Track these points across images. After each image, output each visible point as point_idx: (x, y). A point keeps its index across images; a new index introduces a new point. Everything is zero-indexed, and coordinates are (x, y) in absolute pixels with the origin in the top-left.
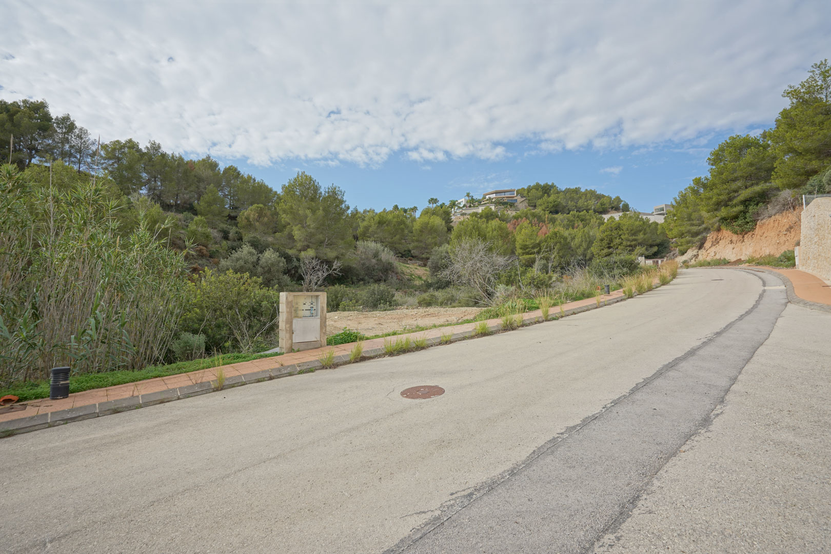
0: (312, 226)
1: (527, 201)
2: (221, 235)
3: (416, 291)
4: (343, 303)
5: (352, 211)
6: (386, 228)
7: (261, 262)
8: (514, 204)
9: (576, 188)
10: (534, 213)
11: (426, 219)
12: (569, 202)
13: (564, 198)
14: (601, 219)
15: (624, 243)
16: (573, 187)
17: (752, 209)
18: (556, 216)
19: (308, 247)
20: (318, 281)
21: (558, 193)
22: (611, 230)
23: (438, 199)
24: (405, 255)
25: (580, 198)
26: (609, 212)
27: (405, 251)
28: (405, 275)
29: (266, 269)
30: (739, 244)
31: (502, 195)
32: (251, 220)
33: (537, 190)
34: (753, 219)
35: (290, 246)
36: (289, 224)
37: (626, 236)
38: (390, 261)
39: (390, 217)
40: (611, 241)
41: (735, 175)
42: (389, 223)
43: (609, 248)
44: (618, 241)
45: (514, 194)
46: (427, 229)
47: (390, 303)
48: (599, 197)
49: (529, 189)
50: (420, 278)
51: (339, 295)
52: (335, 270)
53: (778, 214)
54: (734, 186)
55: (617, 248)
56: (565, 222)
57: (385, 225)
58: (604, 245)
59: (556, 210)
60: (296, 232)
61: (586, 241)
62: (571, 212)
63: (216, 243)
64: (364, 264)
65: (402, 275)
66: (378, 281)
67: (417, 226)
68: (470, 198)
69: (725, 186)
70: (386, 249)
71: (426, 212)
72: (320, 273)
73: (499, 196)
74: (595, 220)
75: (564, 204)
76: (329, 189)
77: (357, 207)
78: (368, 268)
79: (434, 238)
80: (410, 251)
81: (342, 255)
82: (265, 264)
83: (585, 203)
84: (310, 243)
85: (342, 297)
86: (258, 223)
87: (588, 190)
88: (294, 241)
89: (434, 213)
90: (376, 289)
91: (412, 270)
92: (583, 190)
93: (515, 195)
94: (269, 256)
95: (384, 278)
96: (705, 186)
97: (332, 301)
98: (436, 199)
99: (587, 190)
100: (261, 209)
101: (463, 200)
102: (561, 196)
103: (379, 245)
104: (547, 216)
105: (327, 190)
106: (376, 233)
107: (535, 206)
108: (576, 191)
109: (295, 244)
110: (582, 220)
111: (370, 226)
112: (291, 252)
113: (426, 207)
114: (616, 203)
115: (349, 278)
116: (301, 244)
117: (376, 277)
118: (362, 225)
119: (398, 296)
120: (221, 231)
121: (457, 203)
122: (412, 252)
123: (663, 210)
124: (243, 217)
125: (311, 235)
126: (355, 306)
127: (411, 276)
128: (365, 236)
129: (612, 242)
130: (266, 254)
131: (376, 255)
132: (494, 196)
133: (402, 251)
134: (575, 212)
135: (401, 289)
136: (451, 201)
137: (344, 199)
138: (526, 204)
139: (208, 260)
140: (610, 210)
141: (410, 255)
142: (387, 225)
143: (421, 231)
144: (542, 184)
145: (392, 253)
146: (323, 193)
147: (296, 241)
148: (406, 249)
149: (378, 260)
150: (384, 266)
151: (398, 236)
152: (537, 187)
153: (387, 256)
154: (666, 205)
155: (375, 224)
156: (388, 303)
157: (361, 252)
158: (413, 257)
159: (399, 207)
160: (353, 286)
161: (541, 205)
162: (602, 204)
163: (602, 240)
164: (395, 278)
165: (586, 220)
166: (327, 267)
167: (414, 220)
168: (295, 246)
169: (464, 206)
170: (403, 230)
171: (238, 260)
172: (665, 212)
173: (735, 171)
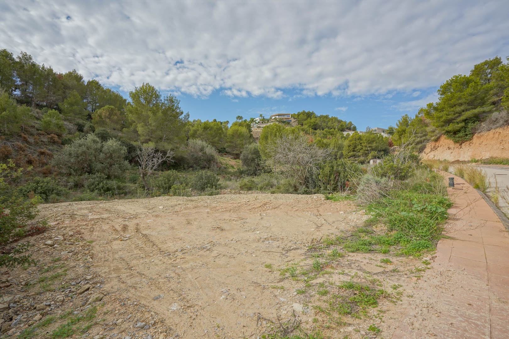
0: (153, 124)
1: (297, 121)
2: (76, 128)
3: (232, 176)
4: (174, 186)
5: (185, 115)
6: (209, 132)
7: (104, 149)
8: (290, 122)
10: (303, 128)
11: (236, 127)
12: (323, 123)
13: (320, 121)
14: (343, 134)
15: (364, 148)
16: (325, 114)
17: (470, 125)
18: (316, 131)
19: (150, 140)
20: (153, 166)
21: (316, 117)
22: (356, 140)
23: (243, 117)
24: (222, 151)
25: (329, 121)
27: (222, 148)
28: (222, 164)
29: (108, 155)
30: (457, 150)
31: (282, 117)
32: (103, 117)
33: (304, 115)
34: (472, 132)
35: (135, 140)
36: (135, 122)
37: (365, 144)
38: (213, 154)
39: (212, 125)
40: (356, 147)
41: (460, 101)
42: (211, 128)
43: (354, 151)
44: (359, 147)
45: (289, 117)
46: (237, 135)
47: (216, 186)
48: (340, 122)
49: (299, 115)
50: (233, 167)
51: (171, 179)
52: (168, 157)
53: (499, 128)
54: (458, 109)
55: (359, 152)
56: (322, 135)
57: (208, 130)
58: (350, 149)
59: (315, 127)
60: (140, 128)
61: (337, 147)
62: (325, 129)
63: (70, 133)
64: (193, 156)
65: (220, 164)
66: (203, 168)
67: (230, 132)
68: (262, 118)
69: (452, 109)
70: (209, 146)
71: (235, 124)
72: (155, 160)
73: (280, 117)
74: (339, 135)
75: (320, 125)
76: (167, 97)
77: (189, 113)
78: (196, 159)
79: (241, 140)
80: (225, 149)
81: (177, 148)
82: (107, 151)
83: (332, 125)
84: (151, 137)
85: (174, 180)
86: (108, 120)
88: (138, 135)
89: (240, 125)
90: (204, 174)
91: (227, 161)
92: (330, 117)
94: (111, 144)
95: (207, 166)
96: (436, 109)
97: (165, 184)
98: (241, 117)
99: (332, 117)
100: (112, 110)
101: (258, 118)
102: (318, 119)
103: (204, 143)
104: (311, 131)
107: (302, 125)
108: (327, 117)
109: (139, 137)
110: (331, 135)
111: (198, 130)
112: (134, 144)
113: (235, 121)
114: (349, 126)
115: (181, 166)
116: (144, 138)
117: (202, 165)
118: (192, 129)
119: (222, 182)
120: (76, 124)
121: (255, 120)
124: (97, 115)
125: (152, 132)
126: (184, 189)
127: (227, 165)
128: (194, 136)
130: (109, 142)
131: (202, 149)
132: (277, 117)
133: (219, 148)
134: (327, 129)
135: (220, 174)
136: (251, 118)
137: (179, 107)
138: (297, 123)
139: (60, 146)
140: (346, 129)
141: (225, 151)
142: (210, 130)
143: (233, 135)
144: (307, 112)
145: (213, 149)
146: (163, 100)
147: (140, 135)
148: (222, 147)
149: (203, 153)
150: (208, 158)
151: (217, 138)
152: (304, 113)
153: (210, 150)
154: (378, 128)
155: (201, 129)
156: (214, 187)
157: (191, 147)
158: (227, 153)
159: (217, 121)
160: (184, 171)
161: (306, 124)
162: (341, 126)
163: (349, 146)
164: (216, 166)
165: (334, 134)
166: (161, 155)
167: (227, 129)
168: (139, 139)
169: (259, 122)
170: (220, 134)
171: (80, 146)
172: (377, 132)
173: (460, 98)
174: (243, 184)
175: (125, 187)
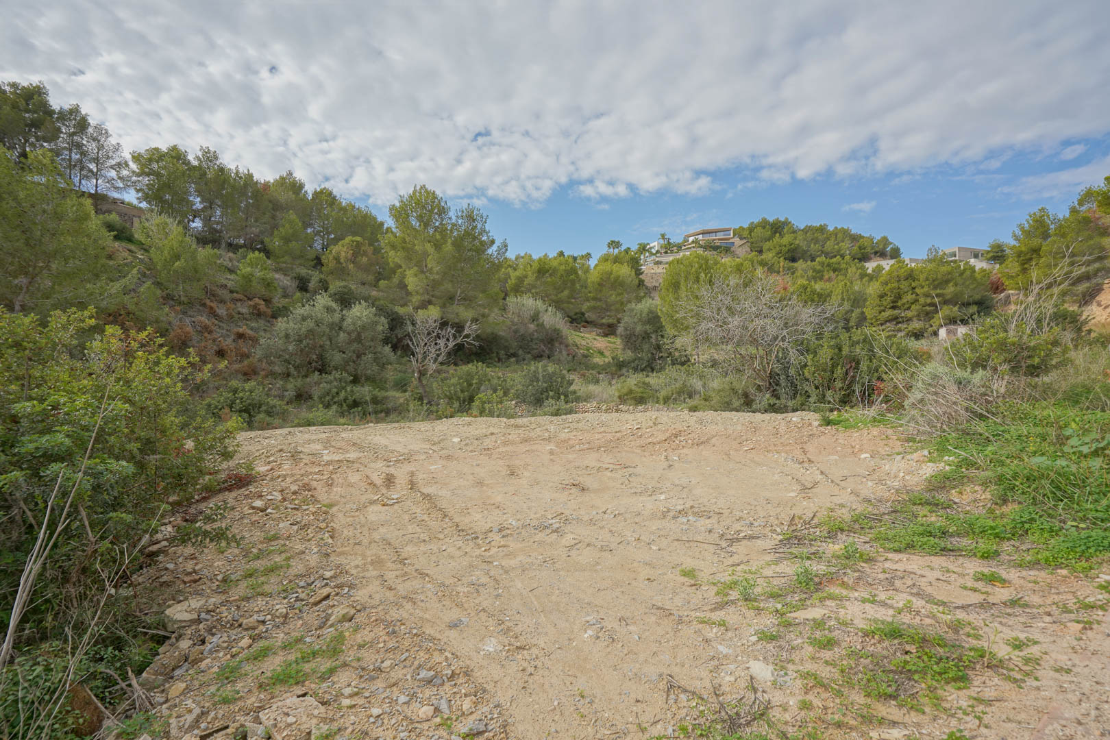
0: (435, 270)
1: (749, 244)
2: (295, 284)
3: (599, 373)
4: (480, 396)
5: (498, 247)
6: (549, 279)
7: (345, 324)
8: (730, 248)
9: (821, 225)
10: (762, 260)
11: (607, 266)
12: (812, 245)
13: (805, 240)
14: (863, 268)
15: (922, 300)
16: (816, 224)
18: (795, 265)
19: (430, 302)
20: (438, 355)
21: (794, 232)
22: (899, 281)
23: (622, 242)
24: (577, 320)
25: (828, 239)
26: (871, 259)
27: (576, 314)
28: (578, 348)
29: (354, 335)
31: (713, 237)
32: (342, 261)
33: (764, 228)
35: (402, 302)
36: (401, 267)
37: (925, 289)
38: (558, 327)
39: (555, 264)
40: (899, 297)
42: (554, 272)
43: (894, 308)
44: (909, 297)
45: (730, 235)
46: (609, 282)
47: (566, 396)
48: (855, 238)
49: (751, 229)
50: (601, 353)
51: (474, 382)
52: (467, 336)
55: (909, 308)
56: (810, 273)
57: (547, 275)
58: (885, 303)
59: (793, 256)
60: (411, 279)
61: (849, 299)
62: (818, 259)
63: (285, 296)
64: (516, 332)
65: (575, 348)
66: (538, 357)
67: (593, 277)
68: (666, 242)
70: (550, 309)
71: (605, 259)
72: (441, 342)
73: (708, 237)
74: (854, 269)
75: (805, 248)
76: (463, 212)
77: (507, 241)
78: (523, 337)
79: (619, 294)
80: (583, 314)
81: (484, 316)
82: (351, 327)
83: (836, 247)
84: (433, 296)
85: (480, 383)
86: (352, 265)
87: (839, 227)
88: (408, 293)
89: (617, 260)
90: (540, 370)
91: (589, 341)
92: (831, 228)
93: (732, 236)
94: (358, 314)
95: (547, 352)
97: (462, 391)
98: (618, 242)
99: (836, 228)
100: (358, 245)
101: (656, 243)
102: (800, 236)
103: (539, 303)
104: (781, 264)
105: (460, 214)
106: (534, 287)
107: (761, 252)
108: (822, 230)
109: (409, 298)
110: (835, 270)
111: (526, 277)
112: (401, 311)
113: (604, 252)
114: (881, 247)
115: (493, 353)
116: (419, 297)
117: (536, 351)
118: (514, 275)
119: (578, 386)
120: (295, 278)
121: (648, 247)
122: (586, 316)
123: (955, 256)
124: (331, 257)
125: (435, 284)
126: (501, 402)
127: (588, 350)
128: (518, 289)
129: (901, 298)
130: (354, 310)
131: (535, 318)
132: (700, 237)
133: (572, 314)
134: (823, 258)
135: (575, 370)
136: (640, 244)
137: (487, 229)
138: (747, 248)
139: (269, 321)
140: (873, 256)
141: (583, 319)
142: (551, 275)
143: (600, 285)
144: (771, 220)
145: (559, 315)
146: (454, 218)
147: (411, 293)
148: (577, 311)
149: (538, 325)
150: (547, 335)
151: (566, 292)
152: (764, 224)
153: (552, 319)
154: (960, 249)
155: (533, 274)
156: (562, 397)
157: (513, 313)
158: (587, 322)
159: (566, 254)
160: (500, 364)
161: (769, 250)
162: (860, 248)
163: (881, 297)
164: (564, 353)
165: (840, 270)
166: (453, 332)
167: (587, 271)
168: (410, 301)
169: (658, 252)
170: (573, 282)
171: (304, 319)
172: (957, 258)
174: (625, 390)
175: (386, 398)
